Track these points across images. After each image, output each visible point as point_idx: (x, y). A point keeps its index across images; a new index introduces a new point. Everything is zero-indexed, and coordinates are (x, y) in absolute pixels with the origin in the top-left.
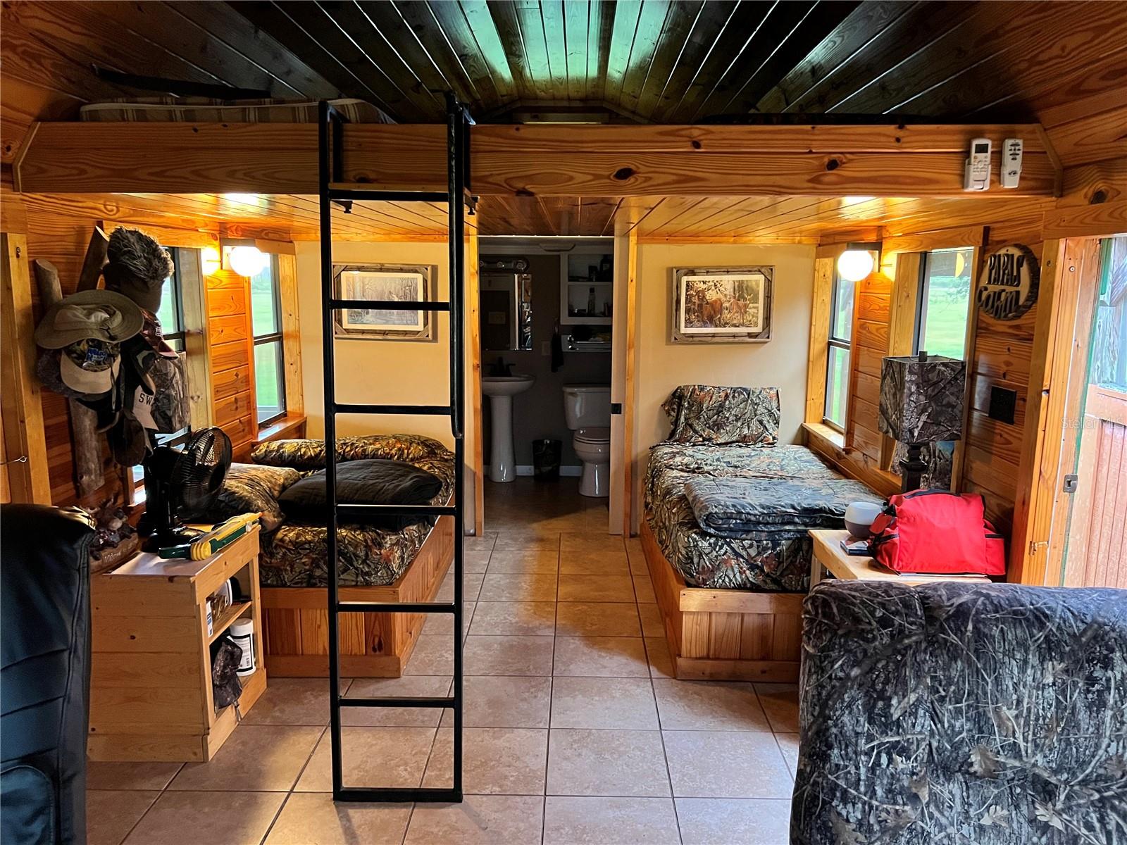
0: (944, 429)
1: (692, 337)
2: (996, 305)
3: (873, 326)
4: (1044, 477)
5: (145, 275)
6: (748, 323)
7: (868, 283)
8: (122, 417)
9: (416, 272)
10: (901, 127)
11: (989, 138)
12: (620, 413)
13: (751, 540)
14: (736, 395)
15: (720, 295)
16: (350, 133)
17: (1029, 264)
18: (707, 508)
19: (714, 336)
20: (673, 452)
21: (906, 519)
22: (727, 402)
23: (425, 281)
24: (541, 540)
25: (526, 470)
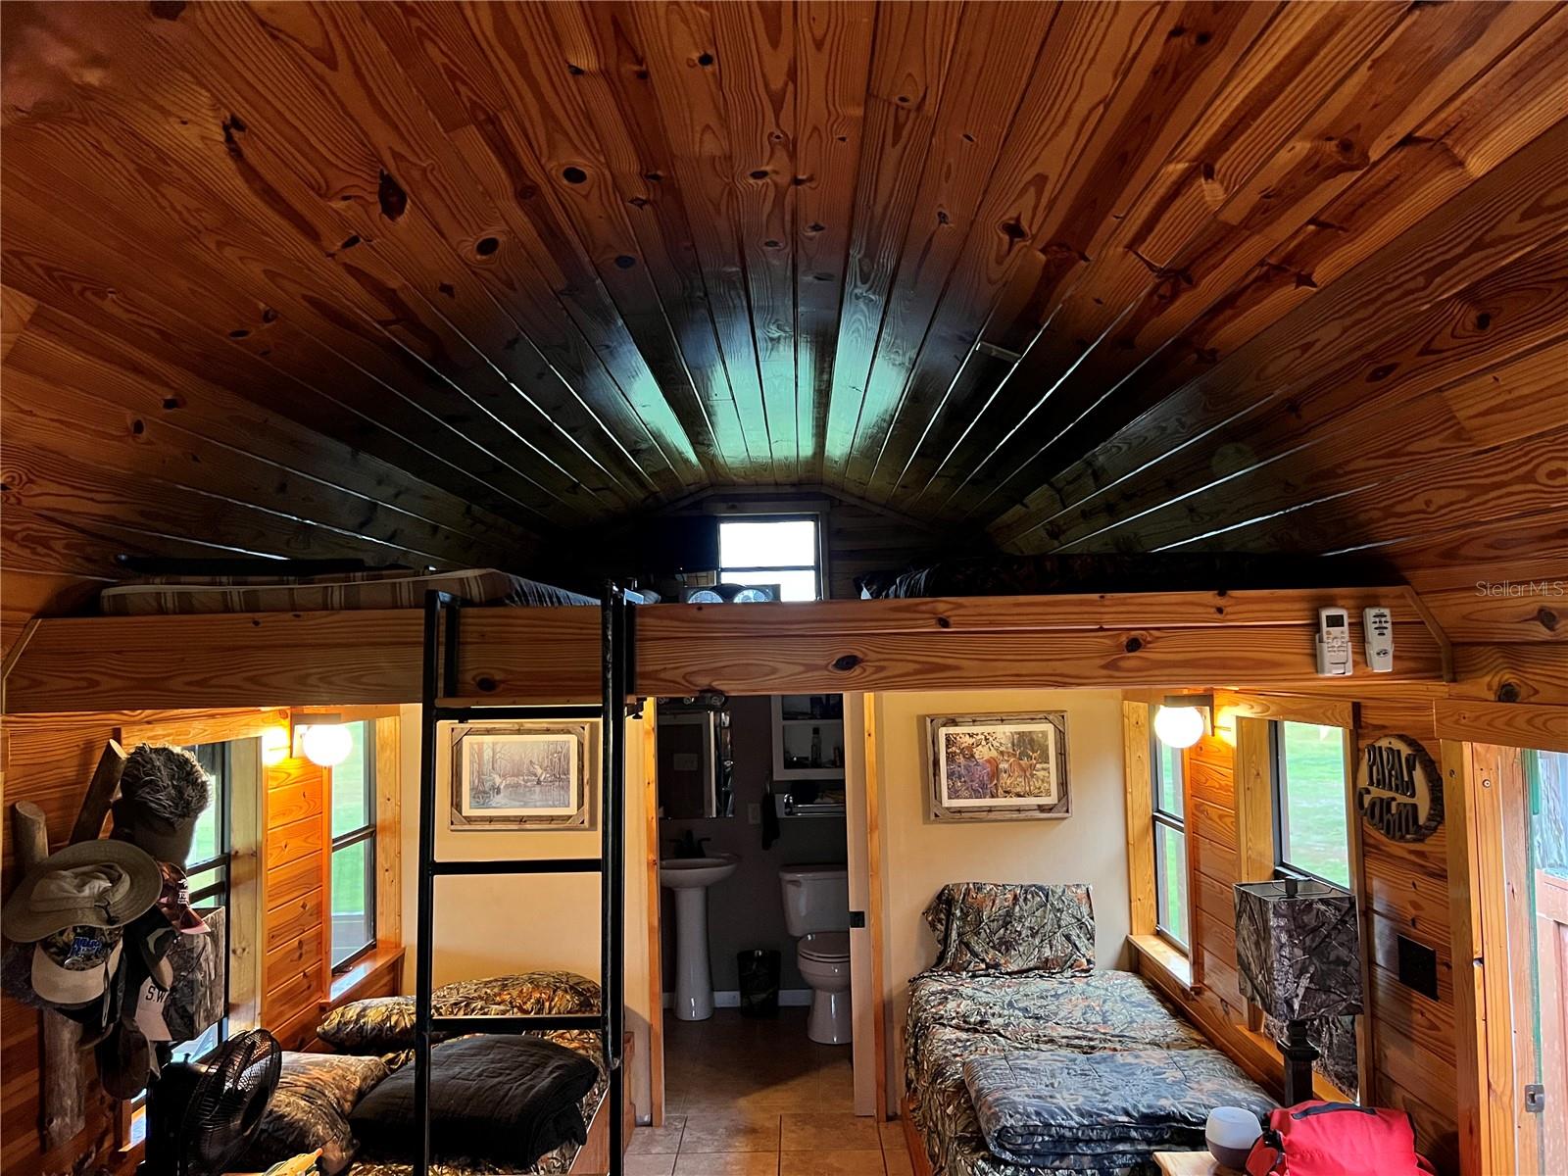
0: (1337, 998)
1: (960, 812)
2: (1385, 818)
3: (1213, 810)
4: (1494, 1091)
5: (171, 813)
6: (1037, 791)
7: (1199, 749)
8: (119, 1026)
9: (569, 732)
10: (1222, 594)
11: (1343, 607)
12: (863, 926)
13: (1068, 1169)
14: (1029, 896)
15: (994, 754)
16: (470, 620)
17: (1425, 768)
18: (998, 1120)
19: (990, 811)
20: (943, 991)
21: (1298, 1156)
22: (1017, 908)
23: (581, 745)
24: (751, 1131)
25: (727, 998)
